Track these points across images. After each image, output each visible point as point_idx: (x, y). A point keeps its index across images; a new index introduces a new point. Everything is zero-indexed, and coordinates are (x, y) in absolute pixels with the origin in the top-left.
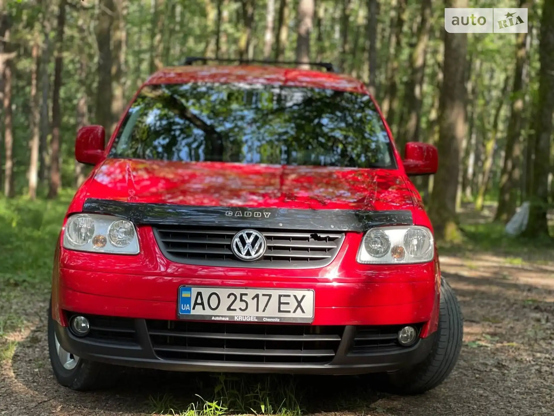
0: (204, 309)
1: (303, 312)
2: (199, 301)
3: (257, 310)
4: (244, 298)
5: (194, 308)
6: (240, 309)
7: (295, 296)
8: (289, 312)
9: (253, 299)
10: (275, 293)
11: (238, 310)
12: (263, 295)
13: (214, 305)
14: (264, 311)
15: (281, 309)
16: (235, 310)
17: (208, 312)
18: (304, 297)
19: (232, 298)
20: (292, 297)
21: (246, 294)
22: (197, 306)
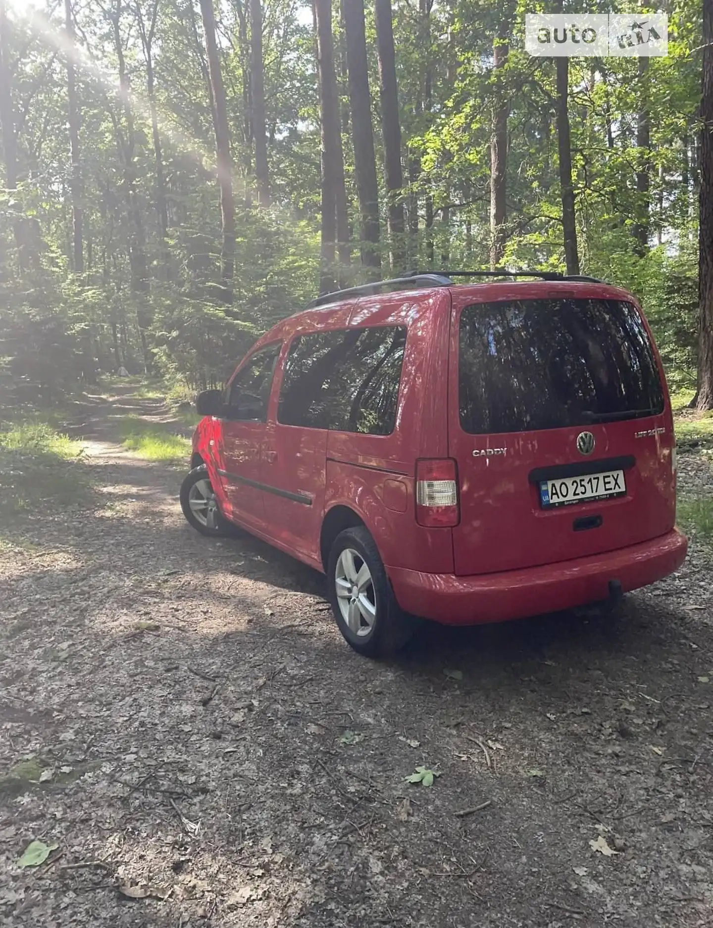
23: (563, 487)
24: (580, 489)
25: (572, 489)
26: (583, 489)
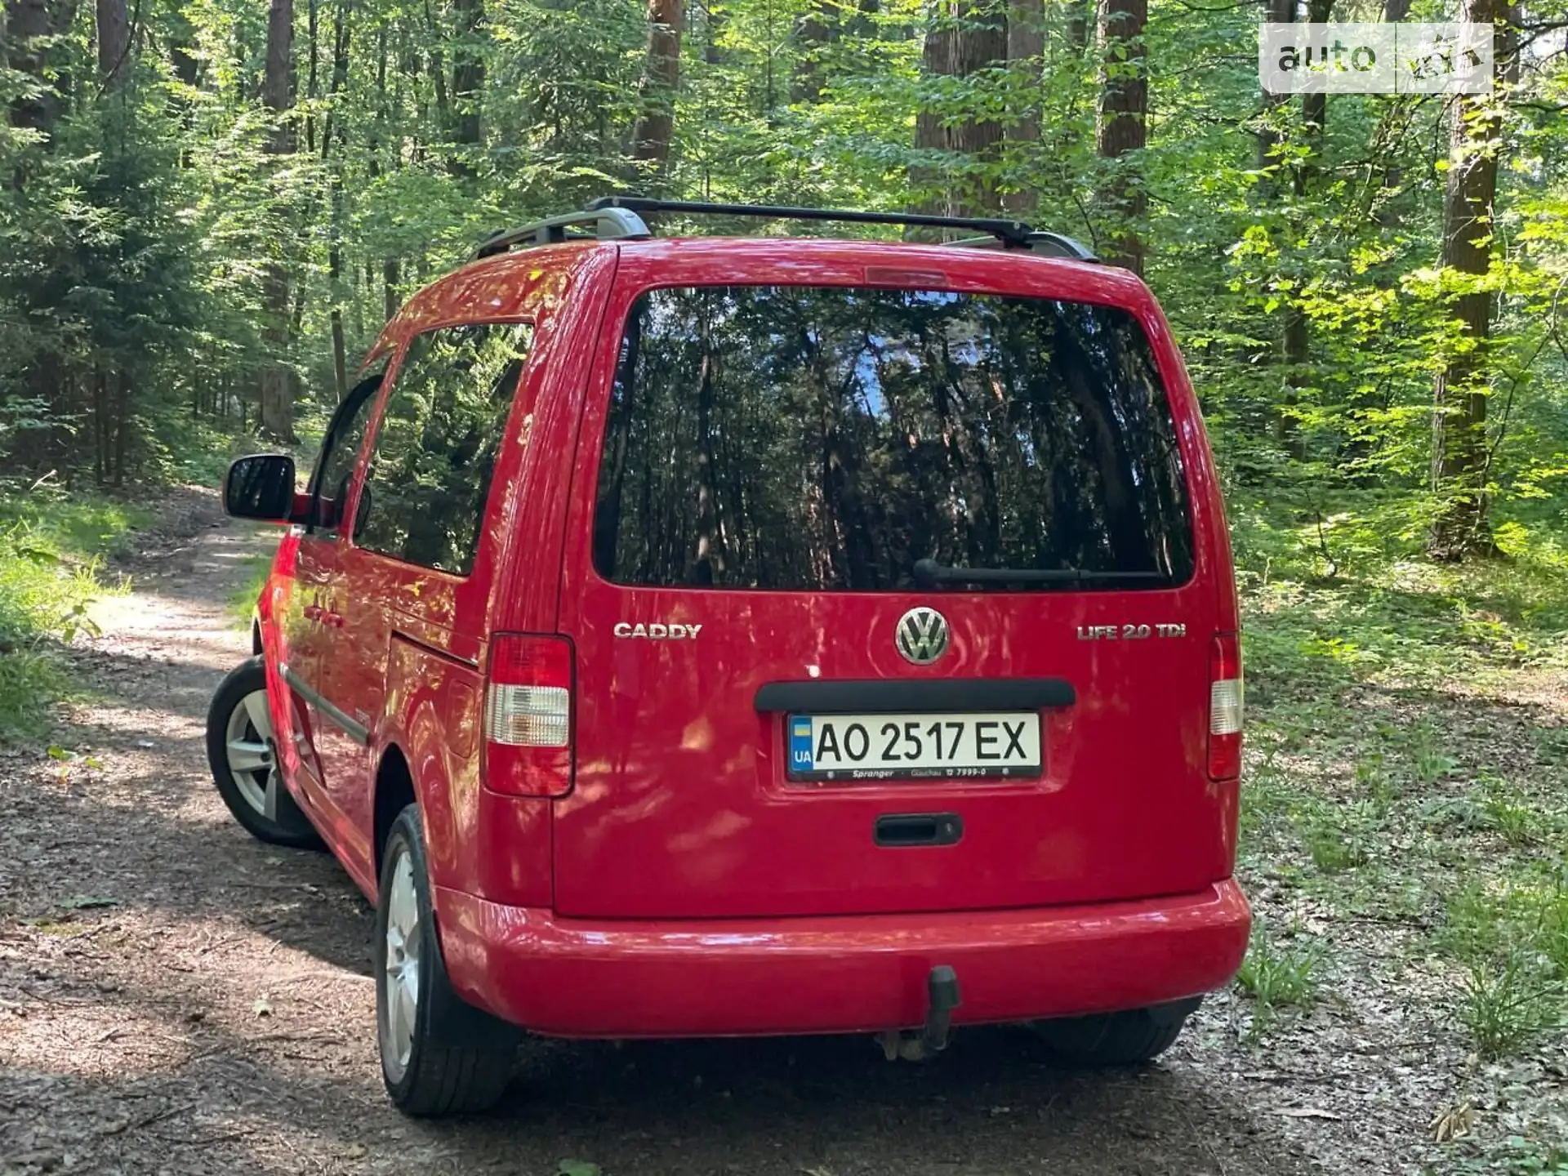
23: (856, 735)
24: (903, 746)
25: (879, 743)
26: (912, 748)
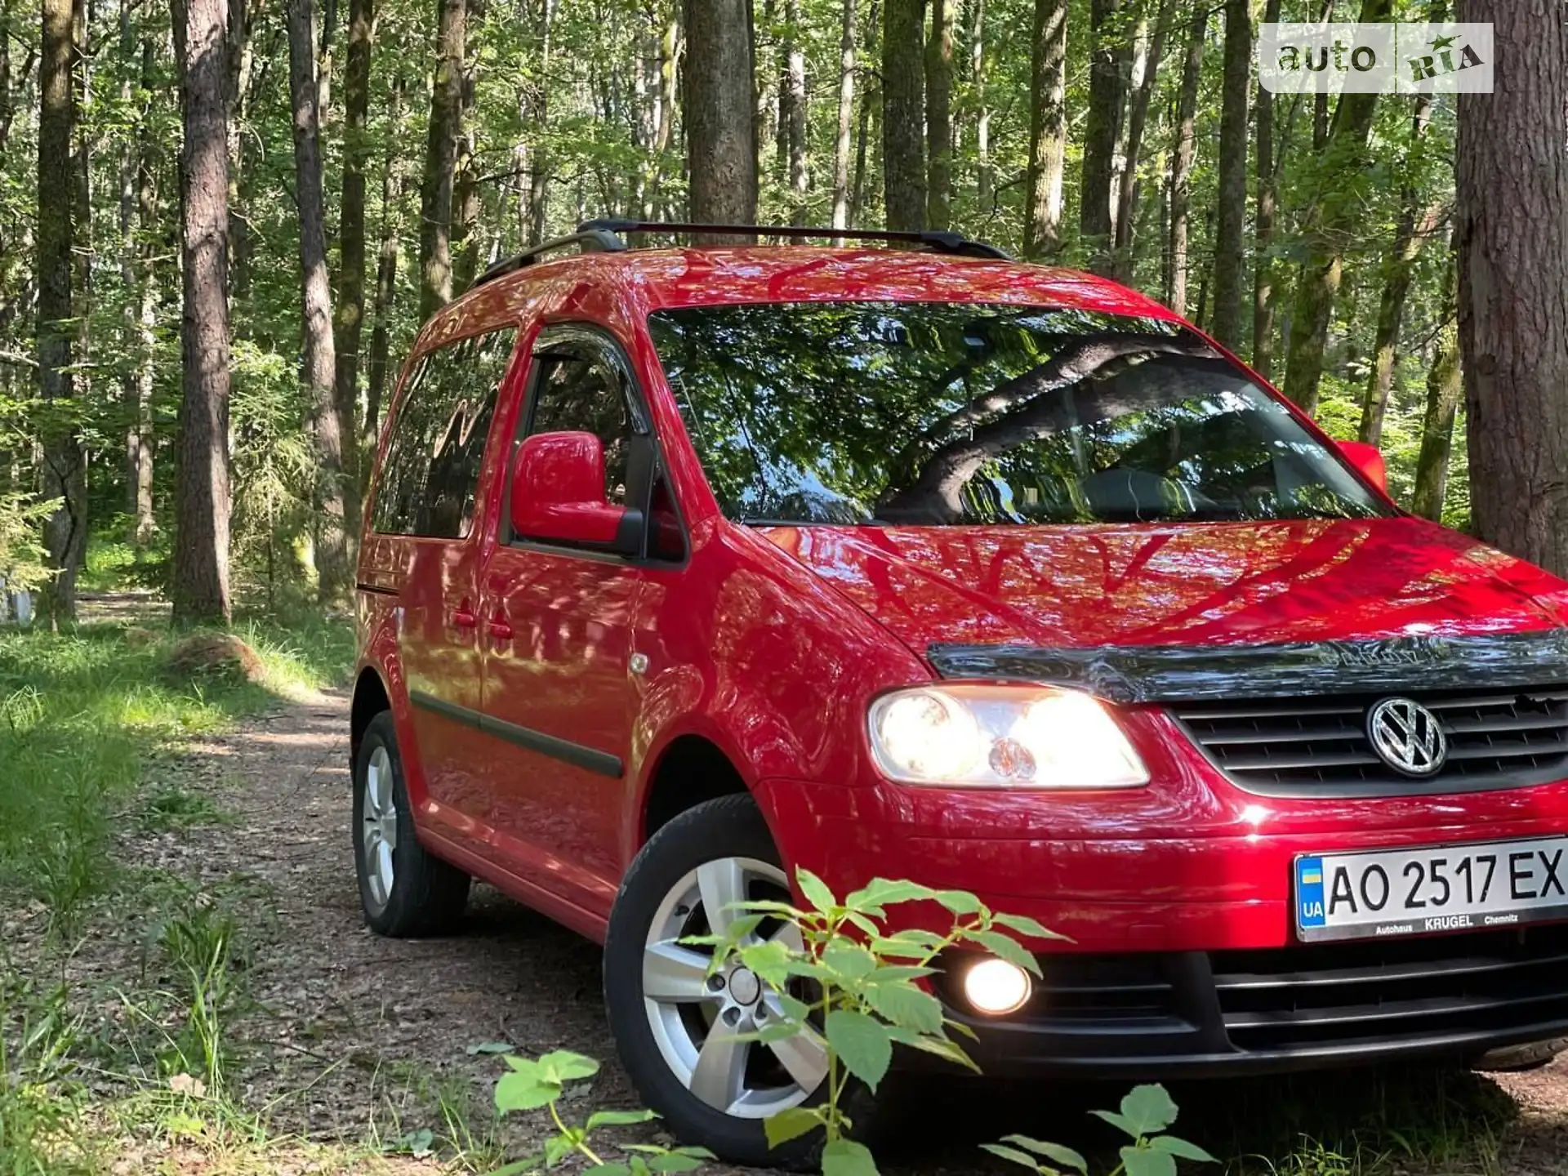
0: (1354, 910)
1: (1561, 892)
2: (1342, 891)
3: (1470, 900)
4: (1439, 871)
5: (1332, 911)
6: (1435, 901)
7: (1542, 854)
8: (1533, 895)
9: (1459, 871)
10: (1501, 851)
11: (1429, 904)
12: (1480, 859)
13: (1375, 896)
14: (1483, 899)
15: (1518, 891)
16: (1422, 904)
17: (1364, 916)
18: (1559, 852)
19: (1414, 873)
20: (1536, 856)
21: (1443, 862)
22: (1337, 904)
